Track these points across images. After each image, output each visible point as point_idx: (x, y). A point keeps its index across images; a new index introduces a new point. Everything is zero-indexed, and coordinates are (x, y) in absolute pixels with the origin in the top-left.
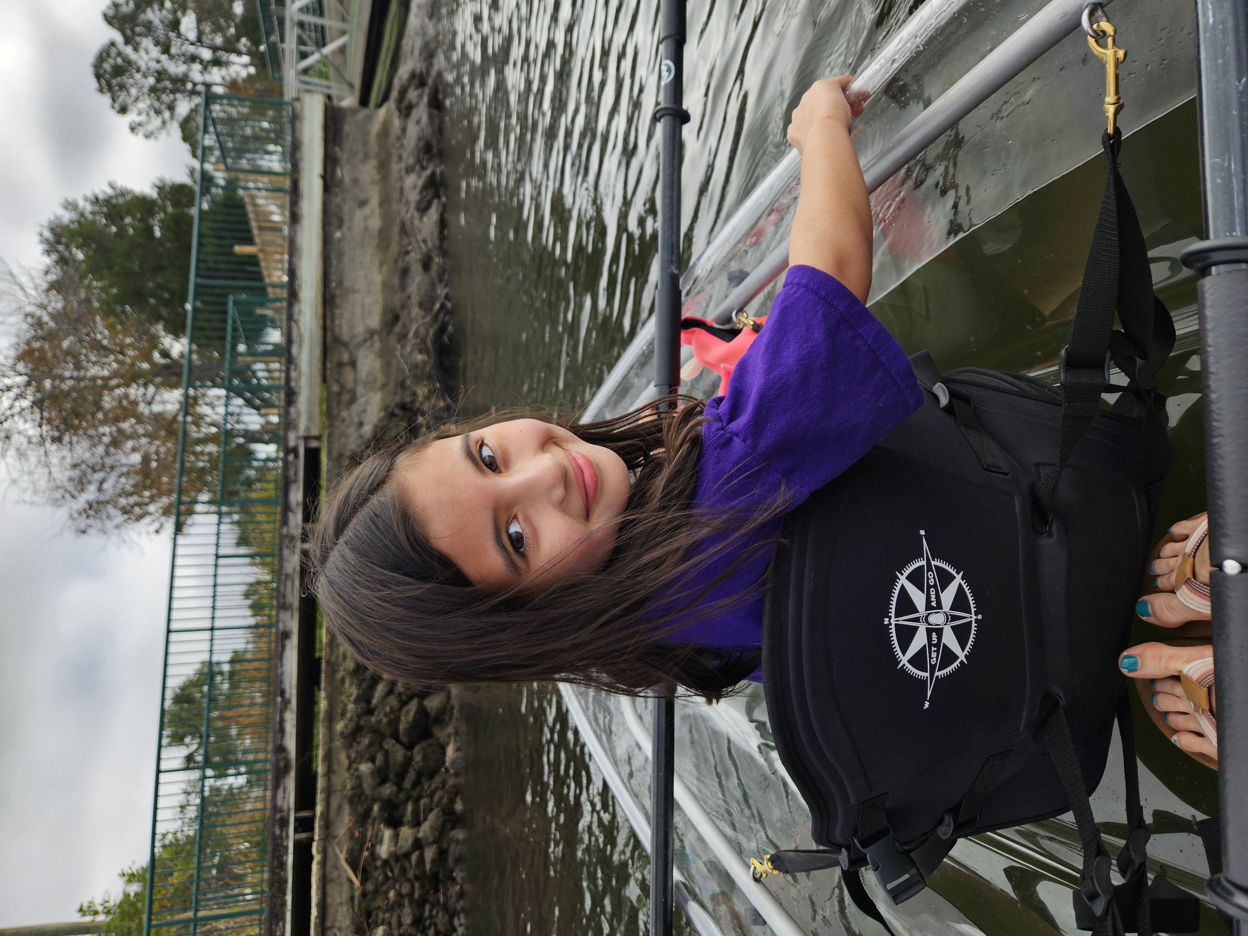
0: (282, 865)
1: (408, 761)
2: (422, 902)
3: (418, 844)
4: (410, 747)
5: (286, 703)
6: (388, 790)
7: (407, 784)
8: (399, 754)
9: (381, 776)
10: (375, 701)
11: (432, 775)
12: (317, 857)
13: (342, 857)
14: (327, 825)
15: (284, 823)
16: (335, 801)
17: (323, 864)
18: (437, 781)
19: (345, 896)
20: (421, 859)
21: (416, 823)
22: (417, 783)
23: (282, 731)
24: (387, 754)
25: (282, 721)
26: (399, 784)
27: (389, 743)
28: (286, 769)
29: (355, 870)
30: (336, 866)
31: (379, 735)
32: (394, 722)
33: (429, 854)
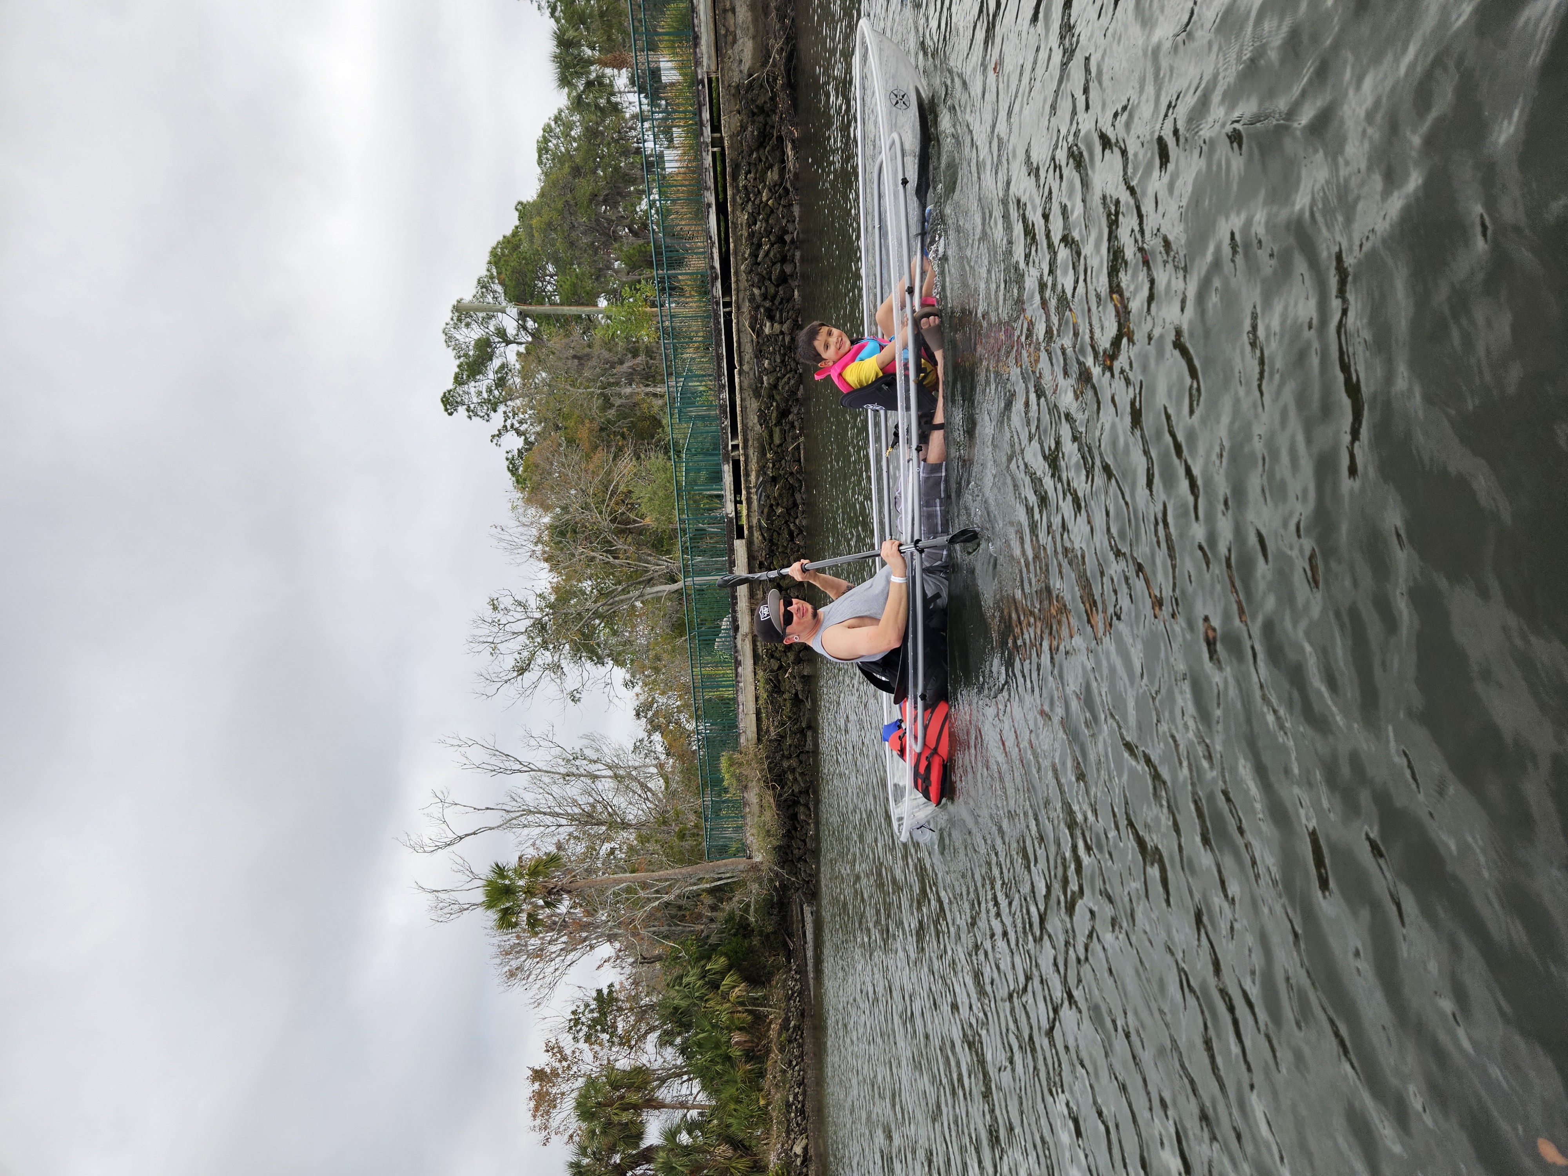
0: (719, 323)
1: (777, 292)
2: (785, 355)
3: (782, 333)
4: (777, 286)
5: (713, 243)
6: (768, 304)
7: (777, 302)
8: (772, 290)
9: (765, 297)
10: (759, 259)
11: (788, 301)
12: (734, 321)
13: (747, 324)
14: (738, 308)
15: (718, 304)
16: (741, 296)
17: (738, 323)
18: (790, 305)
19: (749, 339)
20: (784, 339)
21: (781, 323)
22: (781, 303)
23: (712, 258)
24: (766, 288)
25: (712, 253)
26: (772, 301)
27: (767, 283)
28: (716, 278)
29: (753, 331)
30: (744, 325)
31: (762, 279)
32: (770, 273)
33: (787, 339)
